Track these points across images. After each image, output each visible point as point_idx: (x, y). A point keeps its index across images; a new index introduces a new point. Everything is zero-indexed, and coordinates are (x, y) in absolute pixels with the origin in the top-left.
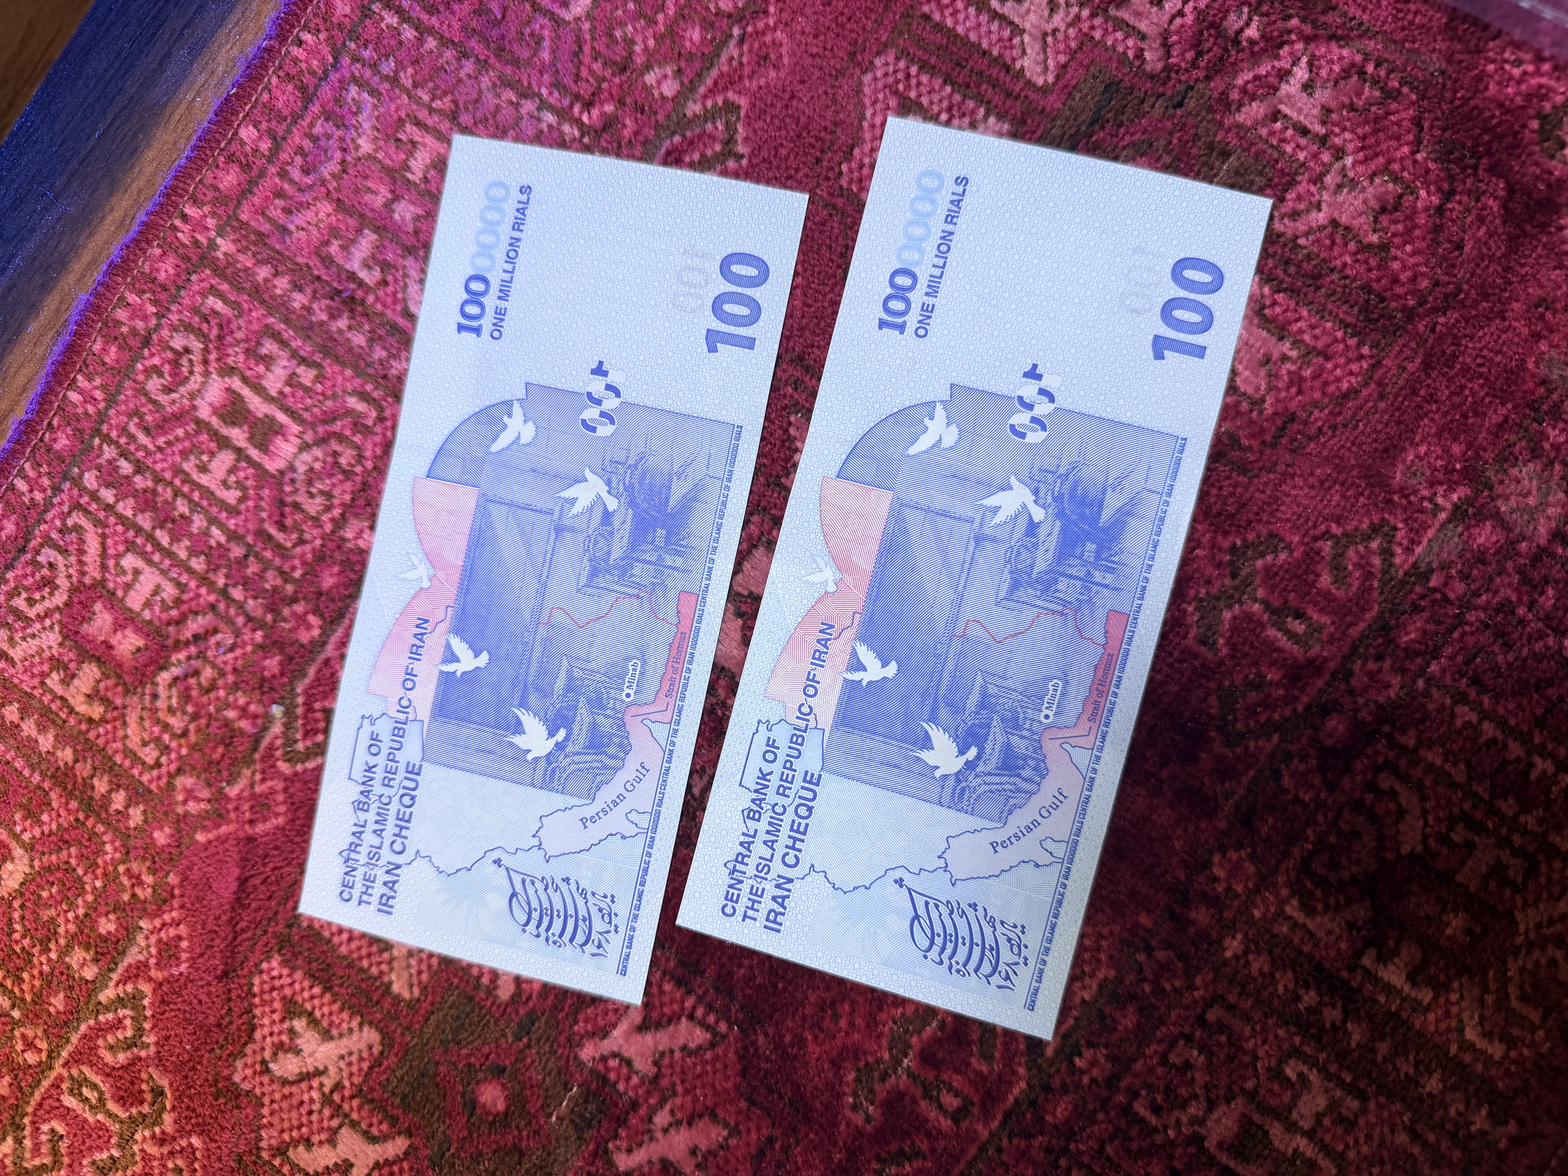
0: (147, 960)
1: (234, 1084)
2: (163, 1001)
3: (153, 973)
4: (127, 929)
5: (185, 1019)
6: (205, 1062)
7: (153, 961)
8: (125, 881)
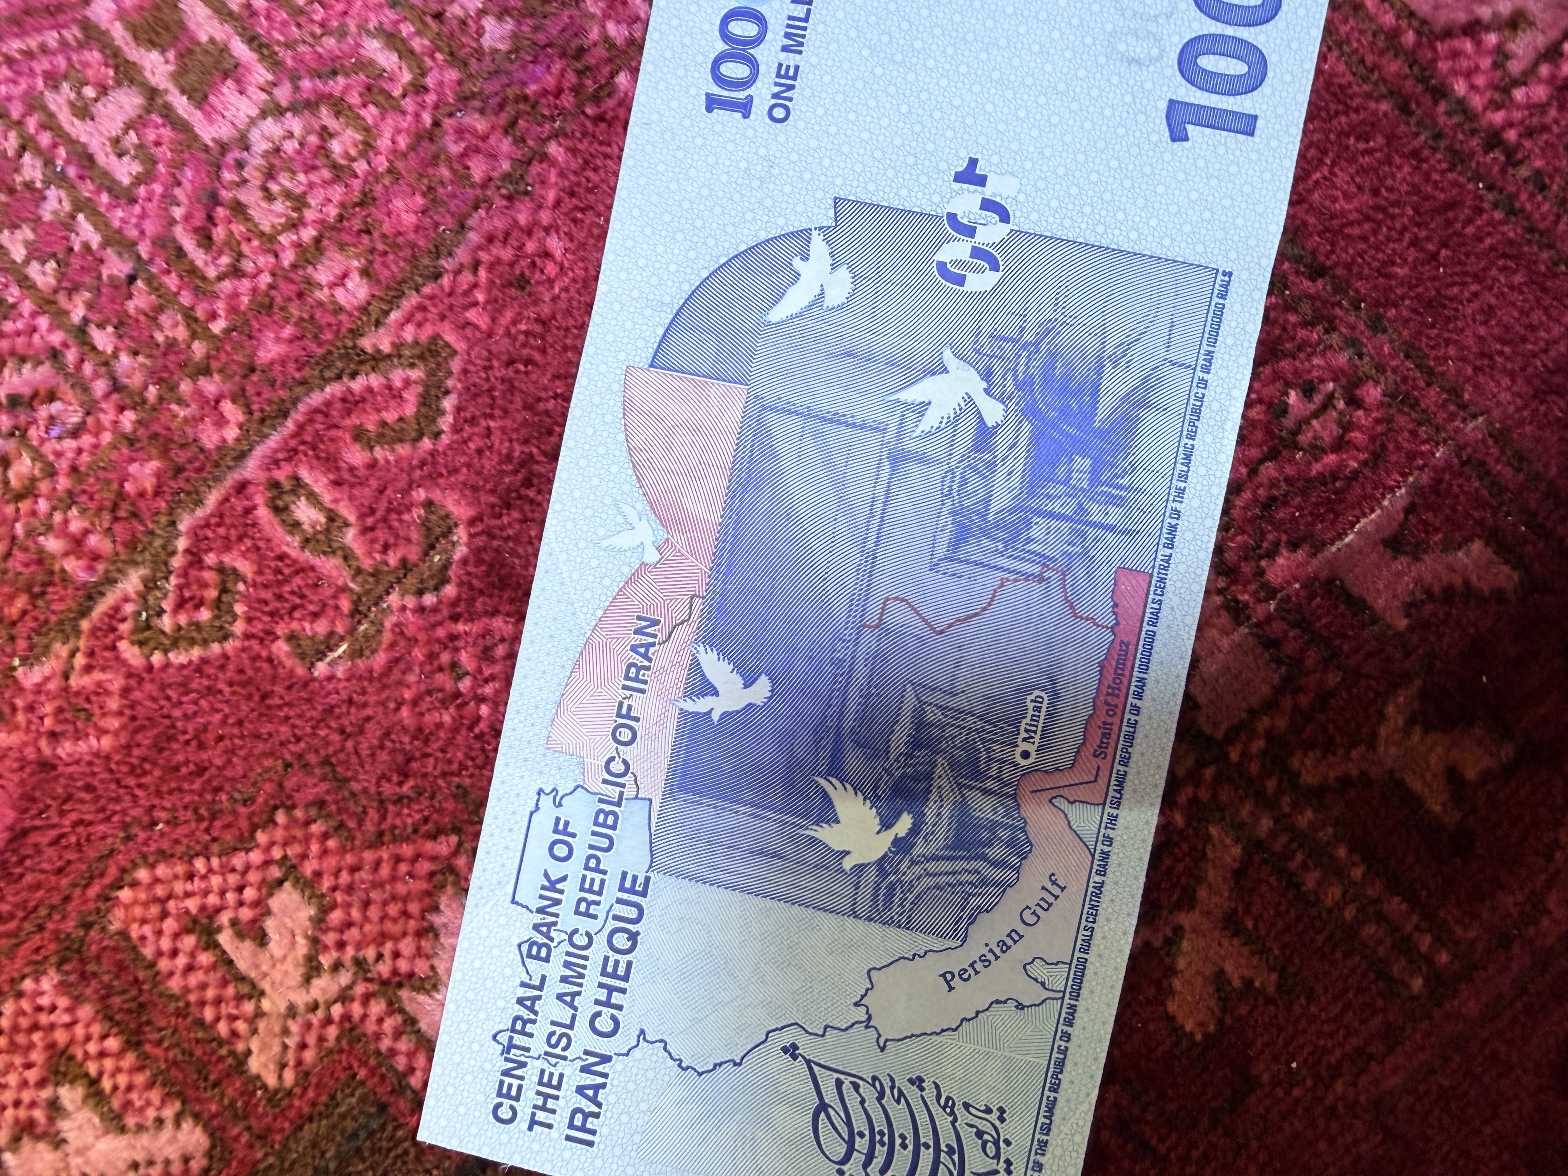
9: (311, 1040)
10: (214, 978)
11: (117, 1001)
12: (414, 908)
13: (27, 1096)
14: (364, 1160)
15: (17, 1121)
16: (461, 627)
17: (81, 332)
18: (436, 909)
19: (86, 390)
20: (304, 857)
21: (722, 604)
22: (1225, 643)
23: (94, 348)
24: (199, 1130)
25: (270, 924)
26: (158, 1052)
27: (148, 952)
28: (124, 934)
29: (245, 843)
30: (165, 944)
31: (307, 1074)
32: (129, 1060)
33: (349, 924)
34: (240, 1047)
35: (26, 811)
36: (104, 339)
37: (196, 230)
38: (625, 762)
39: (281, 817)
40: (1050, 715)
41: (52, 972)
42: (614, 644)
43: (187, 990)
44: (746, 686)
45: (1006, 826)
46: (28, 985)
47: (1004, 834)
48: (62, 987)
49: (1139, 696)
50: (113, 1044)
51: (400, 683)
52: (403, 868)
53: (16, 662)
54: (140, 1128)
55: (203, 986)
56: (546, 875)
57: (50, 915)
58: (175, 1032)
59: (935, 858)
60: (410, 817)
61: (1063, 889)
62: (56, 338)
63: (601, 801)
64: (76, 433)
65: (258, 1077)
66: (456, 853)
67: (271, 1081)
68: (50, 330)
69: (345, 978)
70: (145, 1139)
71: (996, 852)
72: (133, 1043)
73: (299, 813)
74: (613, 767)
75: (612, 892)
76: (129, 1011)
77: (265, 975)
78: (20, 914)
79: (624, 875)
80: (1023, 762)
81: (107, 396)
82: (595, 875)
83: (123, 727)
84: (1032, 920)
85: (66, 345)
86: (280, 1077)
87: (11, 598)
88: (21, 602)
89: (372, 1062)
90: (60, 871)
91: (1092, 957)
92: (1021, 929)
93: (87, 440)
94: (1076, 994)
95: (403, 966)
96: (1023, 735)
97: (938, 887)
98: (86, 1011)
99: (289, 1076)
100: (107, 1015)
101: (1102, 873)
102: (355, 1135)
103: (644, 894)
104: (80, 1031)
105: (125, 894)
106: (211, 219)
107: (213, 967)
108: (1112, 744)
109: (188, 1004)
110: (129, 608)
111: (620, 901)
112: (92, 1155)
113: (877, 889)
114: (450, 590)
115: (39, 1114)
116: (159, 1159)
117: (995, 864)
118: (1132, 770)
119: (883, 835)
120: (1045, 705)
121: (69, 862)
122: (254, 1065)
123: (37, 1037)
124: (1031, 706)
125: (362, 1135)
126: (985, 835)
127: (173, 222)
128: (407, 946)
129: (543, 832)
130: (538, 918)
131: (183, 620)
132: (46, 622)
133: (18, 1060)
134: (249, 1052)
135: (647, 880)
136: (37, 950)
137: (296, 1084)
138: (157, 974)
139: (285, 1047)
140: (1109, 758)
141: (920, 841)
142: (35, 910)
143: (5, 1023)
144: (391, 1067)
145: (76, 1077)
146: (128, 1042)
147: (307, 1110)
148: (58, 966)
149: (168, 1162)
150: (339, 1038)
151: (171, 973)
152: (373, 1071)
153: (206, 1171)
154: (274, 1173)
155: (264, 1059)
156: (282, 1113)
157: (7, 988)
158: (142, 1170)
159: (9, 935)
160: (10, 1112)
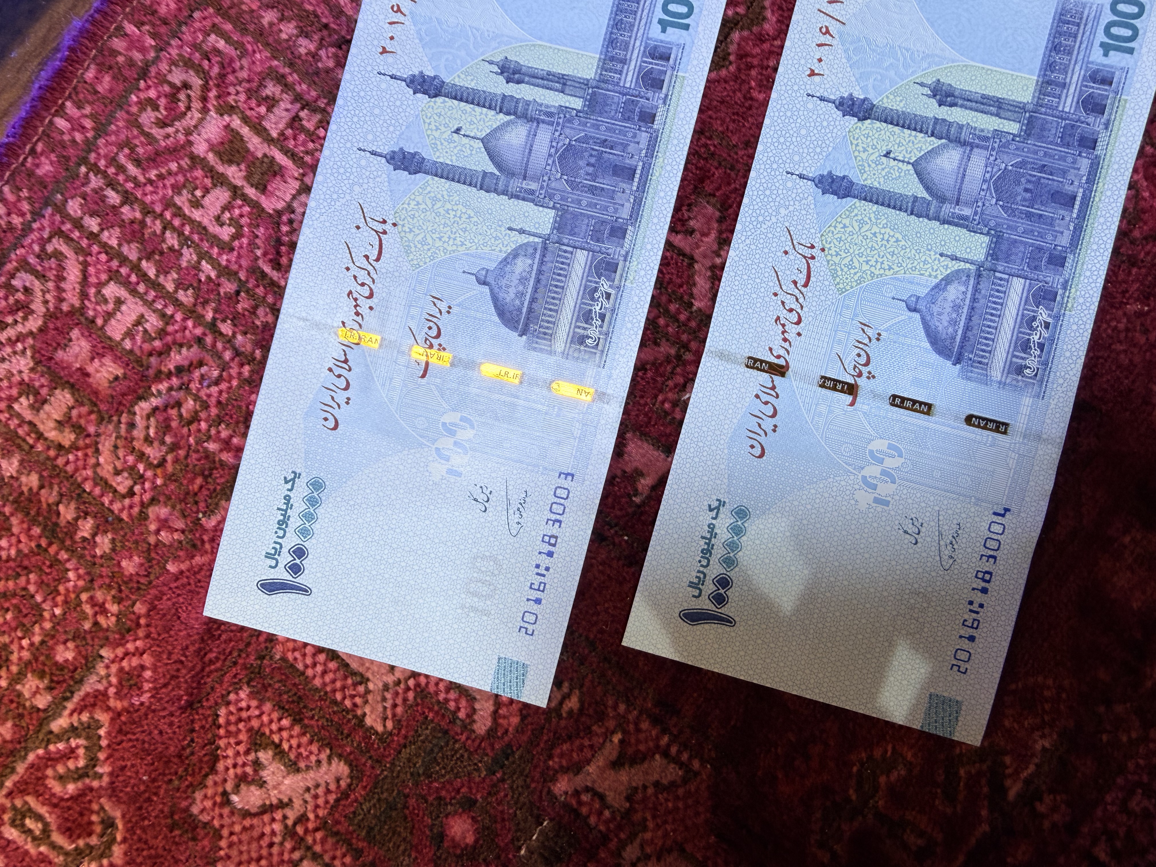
0: (106, 689)
1: (191, 815)
2: (120, 731)
3: (112, 703)
4: (86, 658)
5: (143, 750)
6: (162, 792)
7: (112, 691)
8: (88, 609)
9: (399, 701)
10: (340, 674)
11: (285, 697)
13: (240, 761)
14: (438, 764)
15: (236, 775)
17: (213, 327)
19: (220, 358)
23: (221, 334)
24: (342, 763)
26: (313, 722)
27: (300, 666)
28: (284, 659)
30: (309, 661)
31: (399, 721)
32: (297, 729)
36: (226, 328)
37: (271, 261)
41: (245, 687)
43: (324, 685)
46: (232, 697)
48: (252, 695)
50: (285, 722)
53: (200, 515)
54: (308, 768)
55: (334, 681)
57: (239, 656)
58: (321, 709)
62: (198, 331)
64: (217, 383)
65: (372, 728)
67: (380, 729)
68: (194, 327)
70: (312, 774)
72: (297, 721)
76: (293, 702)
77: (368, 669)
78: (222, 657)
81: (232, 359)
85: (204, 334)
86: (385, 726)
87: (192, 481)
88: (199, 481)
89: (436, 708)
93: (224, 386)
98: (268, 707)
99: (390, 725)
100: (279, 706)
102: (432, 750)
104: (265, 718)
106: (278, 253)
107: (338, 669)
109: (326, 693)
112: (283, 788)
115: (249, 770)
116: (322, 782)
122: (369, 721)
123: (241, 726)
125: (436, 750)
127: (257, 258)
132: (215, 490)
133: (232, 741)
134: (364, 715)
136: (235, 676)
137: (394, 728)
138: (307, 677)
139: (385, 708)
142: (230, 653)
143: (221, 721)
144: (447, 709)
145: (267, 745)
146: (294, 720)
147: (402, 741)
148: (248, 683)
149: (327, 784)
150: (415, 698)
151: (314, 676)
152: (437, 713)
153: (349, 786)
154: (389, 780)
155: (373, 717)
156: (388, 745)
157: (220, 701)
158: (312, 792)
159: (216, 670)
160: (231, 772)
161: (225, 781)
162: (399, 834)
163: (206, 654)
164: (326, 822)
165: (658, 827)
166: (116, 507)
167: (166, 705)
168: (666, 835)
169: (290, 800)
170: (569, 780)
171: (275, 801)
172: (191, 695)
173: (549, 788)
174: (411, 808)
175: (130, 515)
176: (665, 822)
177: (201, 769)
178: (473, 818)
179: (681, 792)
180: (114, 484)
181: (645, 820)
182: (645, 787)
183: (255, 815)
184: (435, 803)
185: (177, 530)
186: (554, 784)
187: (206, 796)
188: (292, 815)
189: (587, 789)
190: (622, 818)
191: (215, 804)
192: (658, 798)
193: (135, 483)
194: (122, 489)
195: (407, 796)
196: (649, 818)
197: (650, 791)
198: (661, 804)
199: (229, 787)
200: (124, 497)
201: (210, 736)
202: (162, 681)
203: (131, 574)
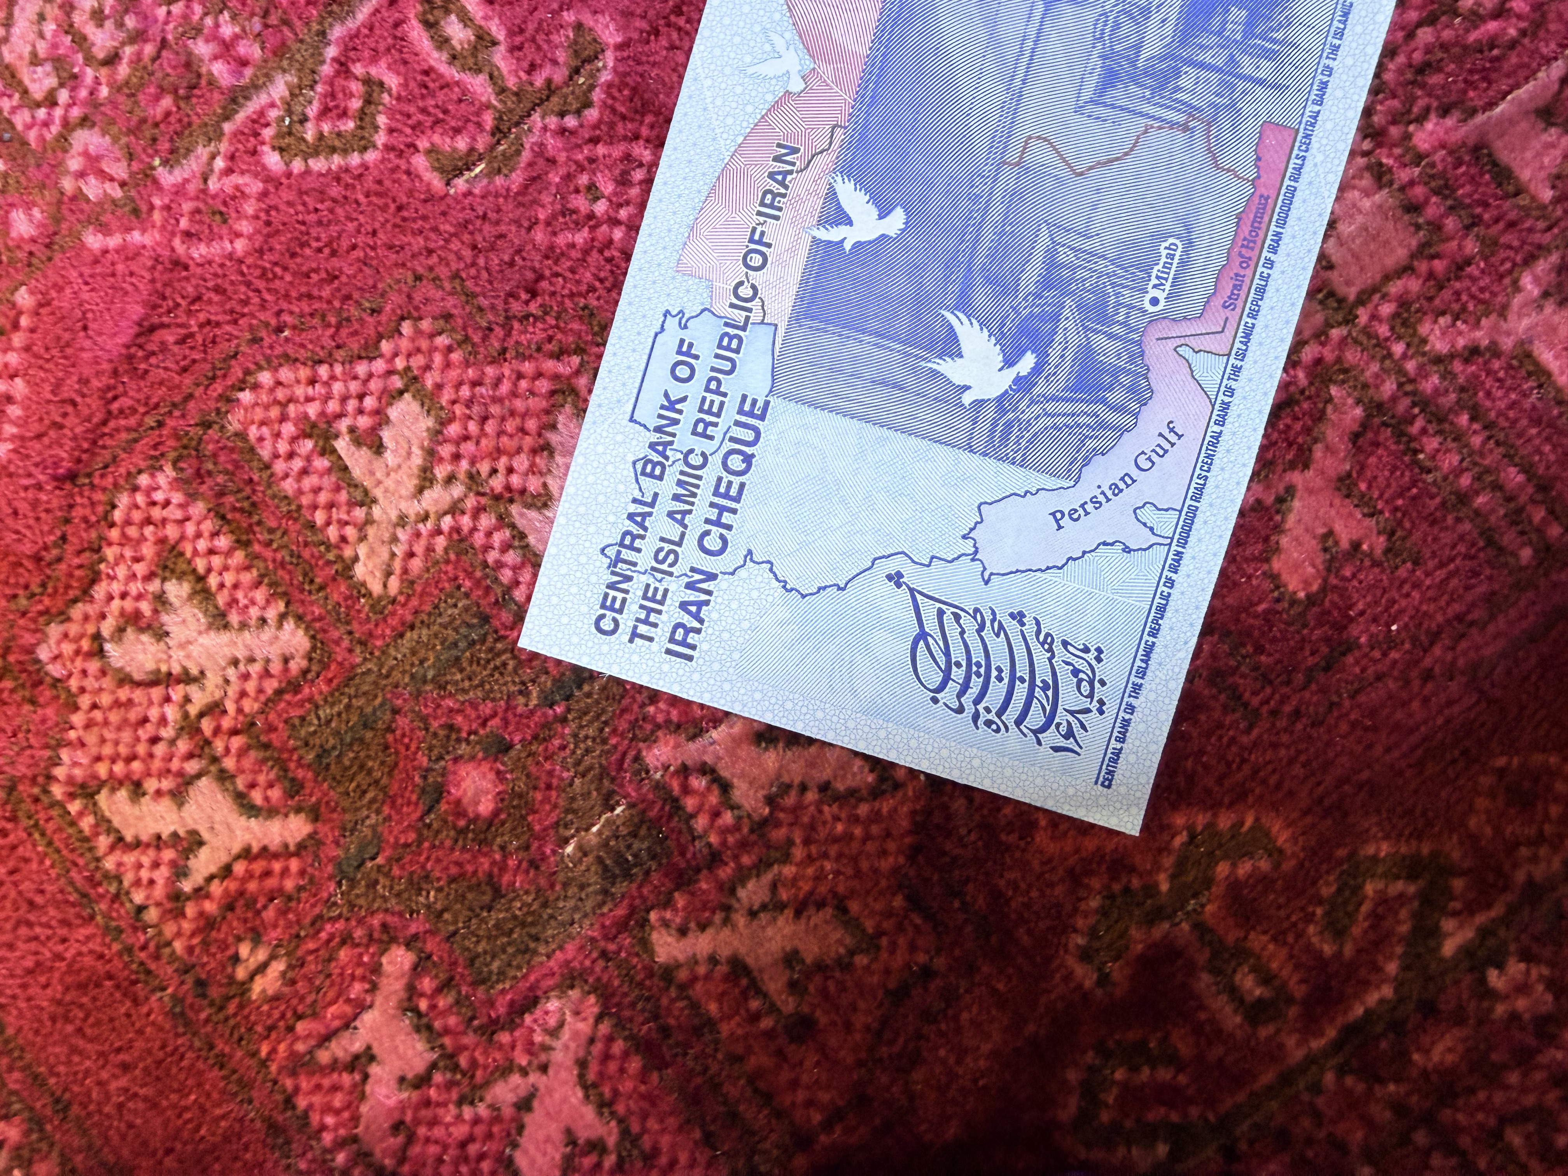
9: (419, 549)
10: (328, 482)
11: (229, 499)
12: (531, 424)
13: (134, 588)
14: (461, 670)
15: (122, 613)
16: (601, 150)
18: (553, 427)
20: (428, 368)
21: (863, 136)
22: (1366, 204)
24: (301, 632)
25: (386, 435)
26: (268, 554)
27: (265, 453)
28: (242, 435)
29: (369, 353)
30: (283, 447)
31: (412, 583)
32: (239, 557)
33: (466, 438)
34: (348, 553)
35: (155, 307)
38: (754, 287)
39: (406, 328)
40: (1182, 263)
41: (168, 468)
42: (752, 170)
43: (300, 492)
44: (881, 217)
45: (1128, 372)
46: (144, 480)
47: (1125, 380)
48: (177, 483)
49: (1274, 250)
50: (223, 542)
51: (535, 202)
52: (524, 384)
53: (157, 162)
54: (243, 626)
55: (317, 490)
56: (666, 395)
57: (170, 412)
58: (285, 533)
59: (1054, 399)
60: (536, 334)
61: (1180, 437)
63: (726, 324)
65: (364, 584)
66: (577, 373)
67: (376, 588)
69: (457, 490)
70: (246, 638)
71: (1116, 396)
72: (242, 542)
73: (426, 325)
74: (743, 291)
75: (730, 413)
76: (242, 510)
77: (379, 483)
78: (142, 409)
79: (744, 398)
80: (1151, 309)
82: (715, 397)
83: (258, 232)
84: (1146, 465)
86: (385, 586)
88: (167, 102)
89: (478, 574)
90: (185, 370)
91: (1203, 505)
92: (1135, 473)
94: (1184, 541)
95: (515, 480)
96: (1154, 281)
97: (1055, 427)
98: (198, 509)
99: (394, 584)
100: (218, 513)
101: (1221, 423)
102: (455, 644)
103: (762, 418)
104: (190, 529)
105: (246, 396)
107: (329, 471)
108: (1243, 296)
109: (300, 507)
110: (273, 114)
111: (737, 423)
112: (194, 650)
113: (994, 425)
114: (592, 114)
115: (145, 607)
116: (259, 655)
117: (1115, 408)
118: (1260, 322)
119: (1006, 371)
120: (1178, 253)
121: (194, 361)
122: (359, 571)
123: (149, 530)
124: (1164, 253)
125: (462, 645)
126: (1107, 379)
128: (521, 462)
129: (666, 353)
130: (655, 437)
131: (326, 128)
132: (190, 124)
133: (128, 553)
134: (356, 559)
135: (767, 404)
136: (155, 447)
137: (401, 593)
138: (272, 475)
139: (393, 555)
140: (1238, 310)
141: (1041, 381)
142: (157, 406)
143: (118, 515)
144: (496, 580)
145: (184, 573)
146: (238, 541)
147: (409, 618)
148: (175, 463)
149: (268, 661)
150: (446, 550)
151: (286, 476)
152: (478, 583)
153: (305, 672)
154: (371, 678)
155: (370, 565)
156: (385, 620)
157: (122, 482)
158: (242, 667)
159: (129, 430)
160: (116, 603)
161: (103, 616)
162: (370, 772)
163: (115, 398)
164: (253, 724)
165: (810, 859)
166: (20, 119)
167: (33, 469)
168: (819, 878)
169: (202, 673)
170: (677, 746)
171: (176, 669)
172: (79, 461)
173: (639, 752)
174: (398, 733)
175: (41, 139)
176: (825, 856)
177: (68, 587)
178: (498, 773)
179: (863, 810)
180: (27, 81)
181: (790, 843)
182: (803, 788)
183: (138, 684)
184: (442, 733)
185: (112, 179)
186: (649, 748)
187: (66, 635)
188: (199, 698)
189: (705, 769)
190: (752, 831)
191: (78, 652)
192: (821, 812)
193: (62, 85)
194: (38, 91)
195: (396, 711)
196: (798, 841)
197: (811, 796)
198: (824, 823)
199: (107, 628)
200: (38, 105)
201: (94, 534)
202: (36, 428)
203: (22, 239)
